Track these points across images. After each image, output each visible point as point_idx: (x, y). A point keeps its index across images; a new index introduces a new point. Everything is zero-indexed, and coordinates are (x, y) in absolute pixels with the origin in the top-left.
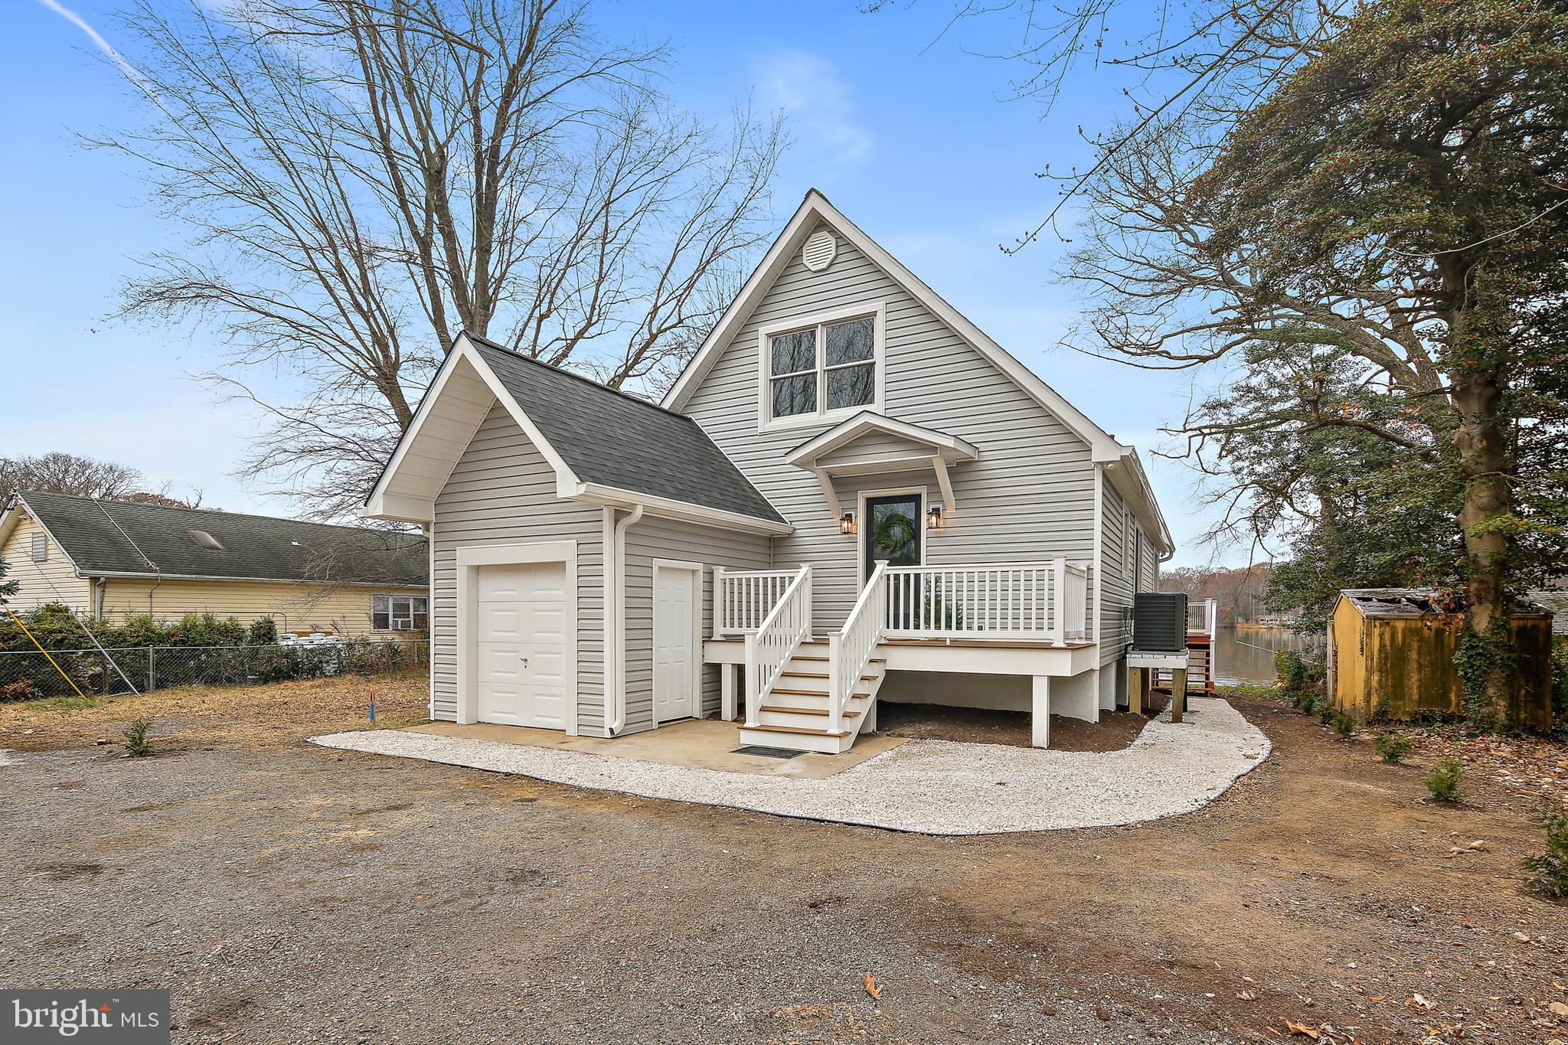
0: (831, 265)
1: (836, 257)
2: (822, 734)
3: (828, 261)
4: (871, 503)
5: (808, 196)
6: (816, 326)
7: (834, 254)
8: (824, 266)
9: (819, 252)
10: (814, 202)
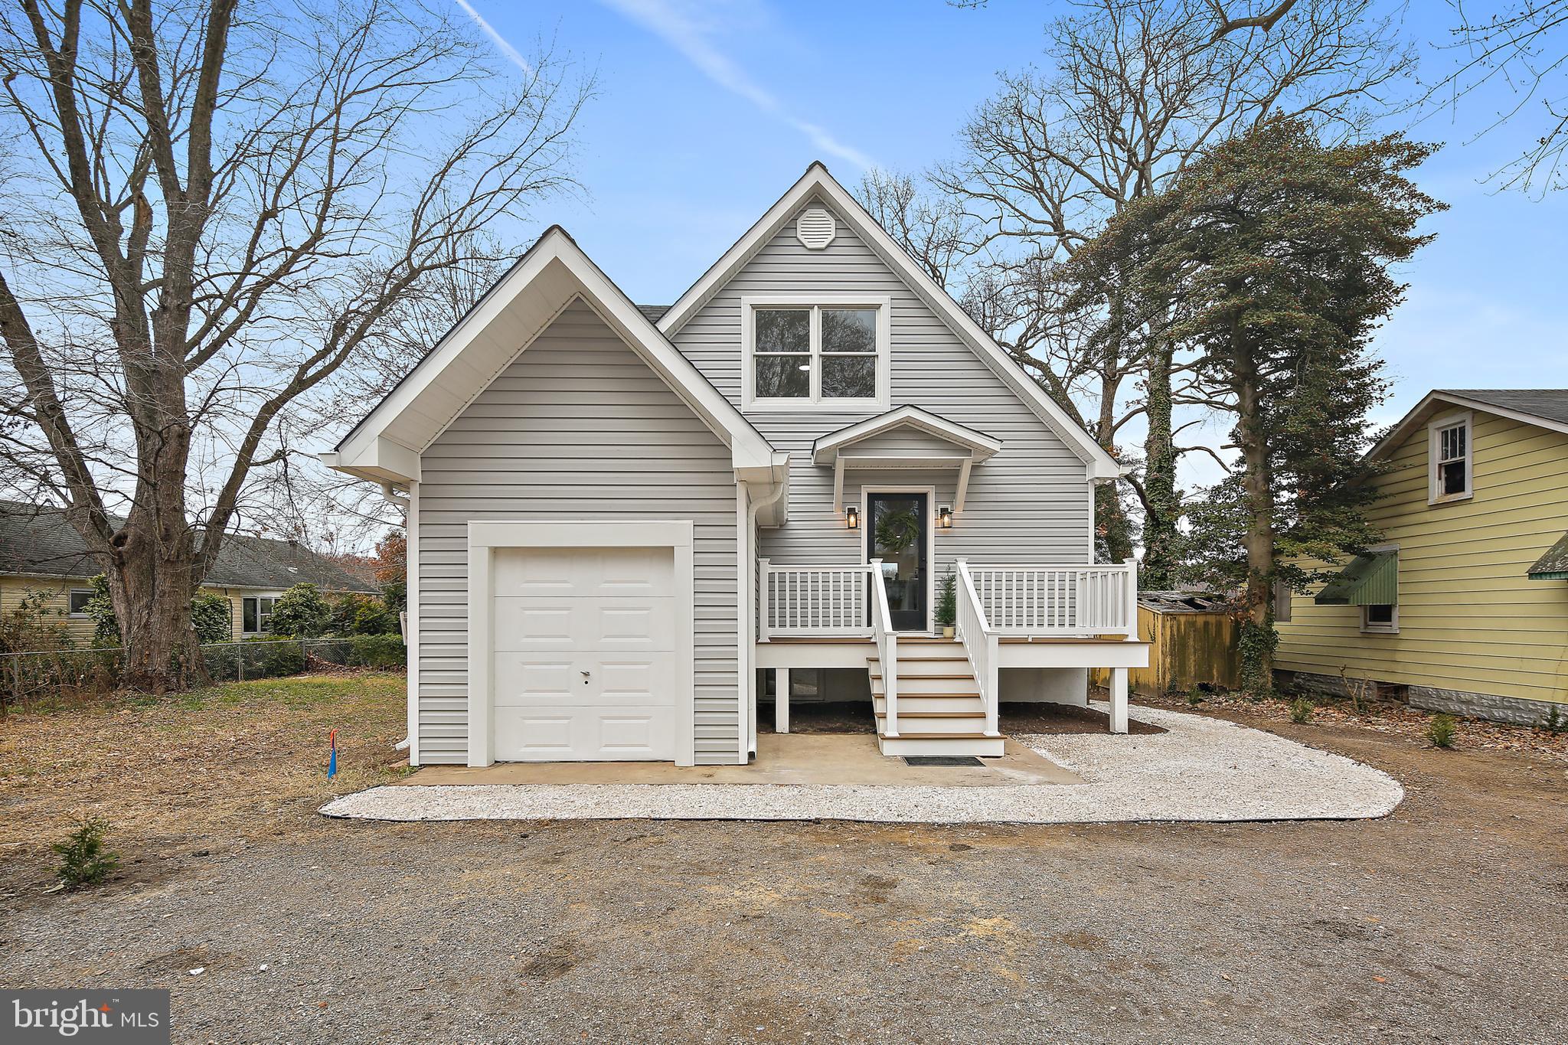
0: (828, 246)
1: (834, 240)
2: (981, 738)
3: (827, 242)
4: (872, 497)
5: (811, 167)
6: (812, 307)
7: (833, 236)
8: (823, 245)
9: (817, 230)
10: (817, 175)
